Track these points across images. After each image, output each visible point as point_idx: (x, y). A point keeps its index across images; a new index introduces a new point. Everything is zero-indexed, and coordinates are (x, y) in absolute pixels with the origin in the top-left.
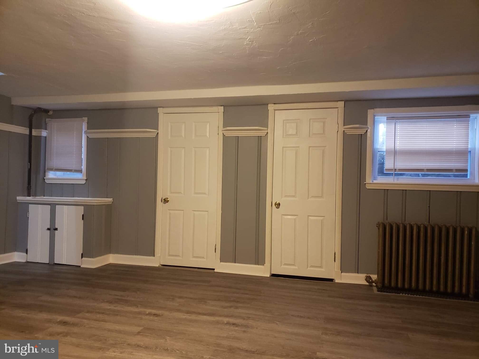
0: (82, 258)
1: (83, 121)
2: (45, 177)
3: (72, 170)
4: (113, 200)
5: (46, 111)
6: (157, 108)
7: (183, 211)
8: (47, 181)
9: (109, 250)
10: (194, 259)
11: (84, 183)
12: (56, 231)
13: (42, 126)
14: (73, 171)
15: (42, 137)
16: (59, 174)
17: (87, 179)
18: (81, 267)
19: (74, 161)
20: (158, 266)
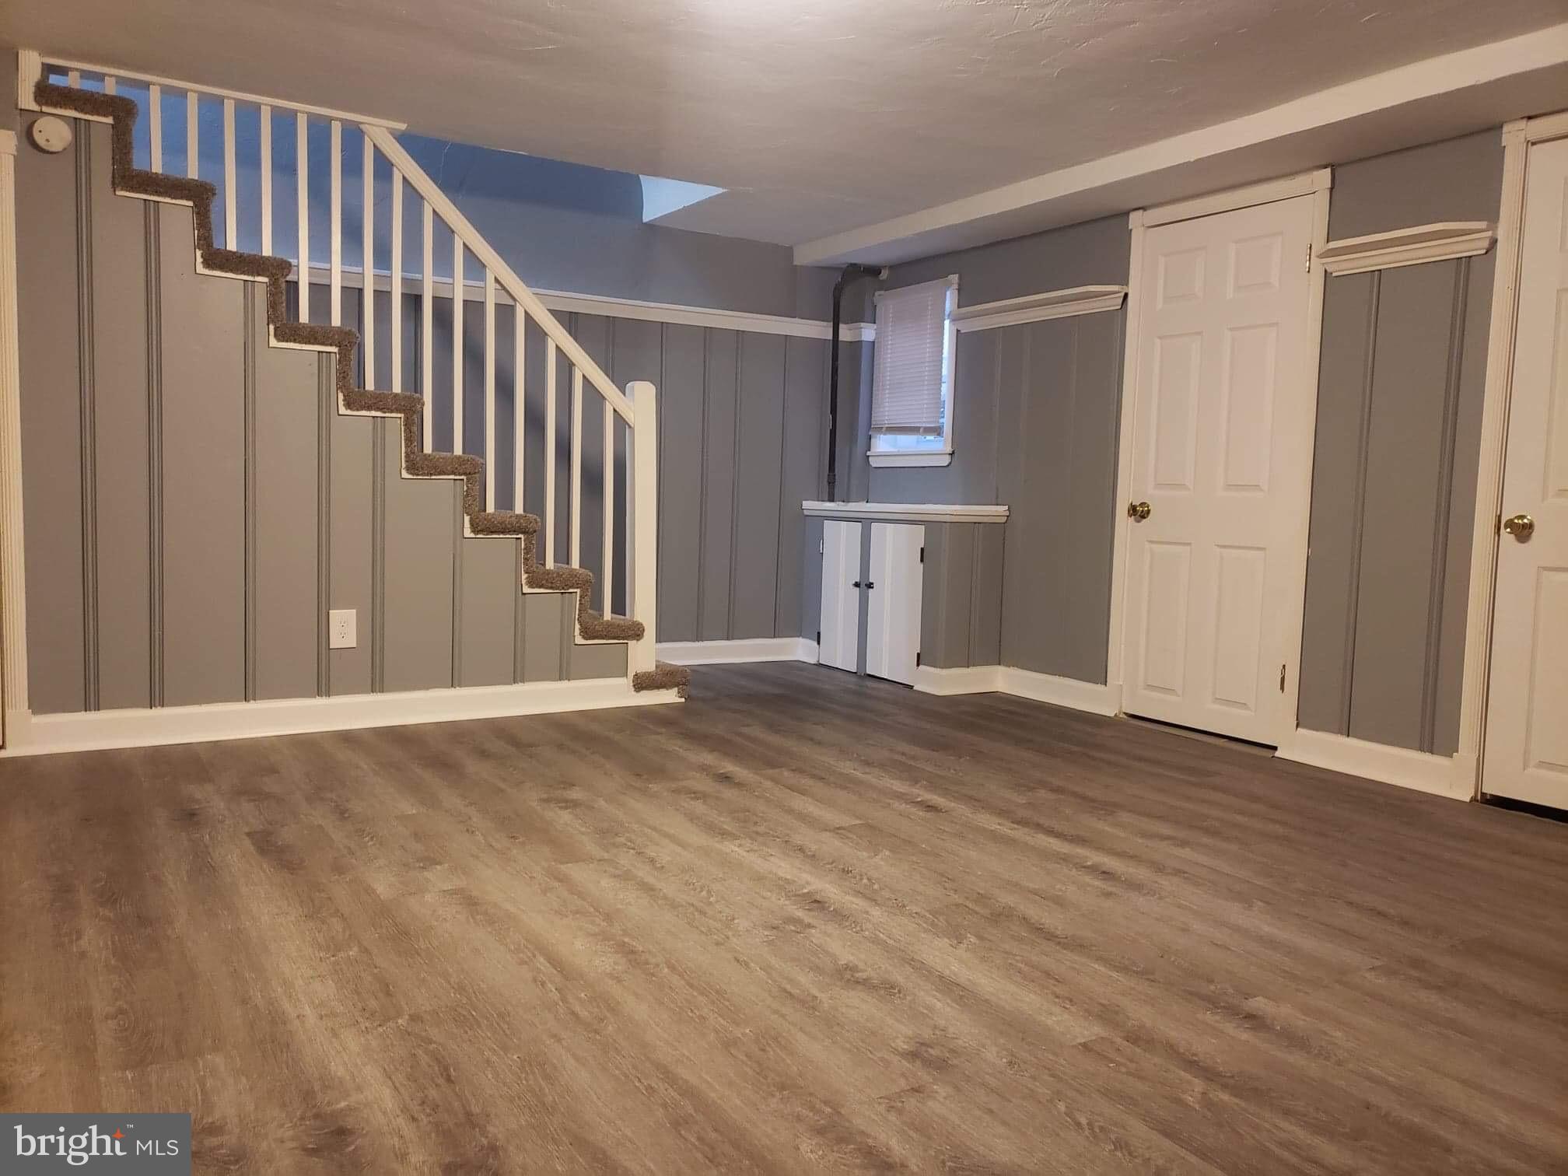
0: (918, 665)
1: (949, 285)
2: (869, 450)
3: (920, 428)
4: (1009, 510)
5: (873, 271)
6: (1127, 214)
7: (1189, 547)
8: (874, 462)
9: (997, 657)
10: (1216, 707)
11: (946, 464)
12: (871, 590)
13: (864, 314)
14: (921, 430)
15: (863, 343)
16: (906, 443)
17: (953, 452)
18: (914, 688)
19: (926, 401)
20: (1112, 715)
